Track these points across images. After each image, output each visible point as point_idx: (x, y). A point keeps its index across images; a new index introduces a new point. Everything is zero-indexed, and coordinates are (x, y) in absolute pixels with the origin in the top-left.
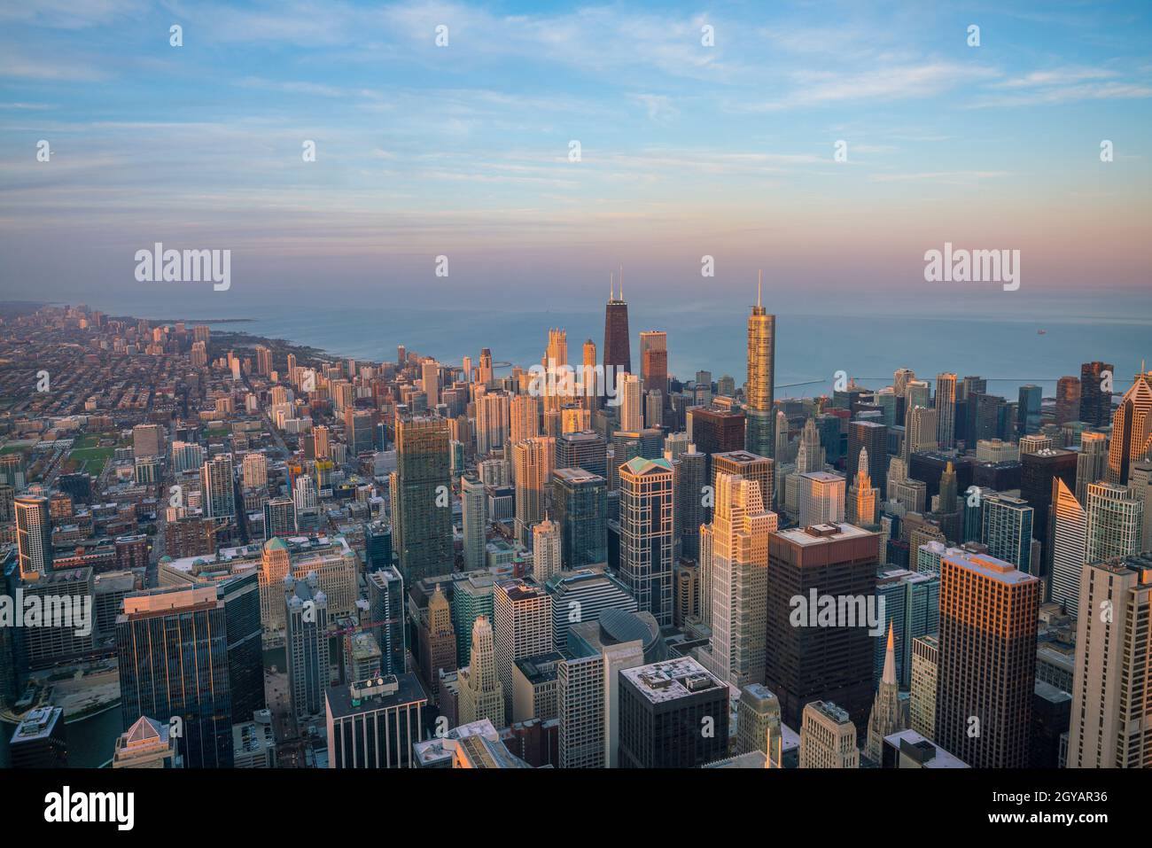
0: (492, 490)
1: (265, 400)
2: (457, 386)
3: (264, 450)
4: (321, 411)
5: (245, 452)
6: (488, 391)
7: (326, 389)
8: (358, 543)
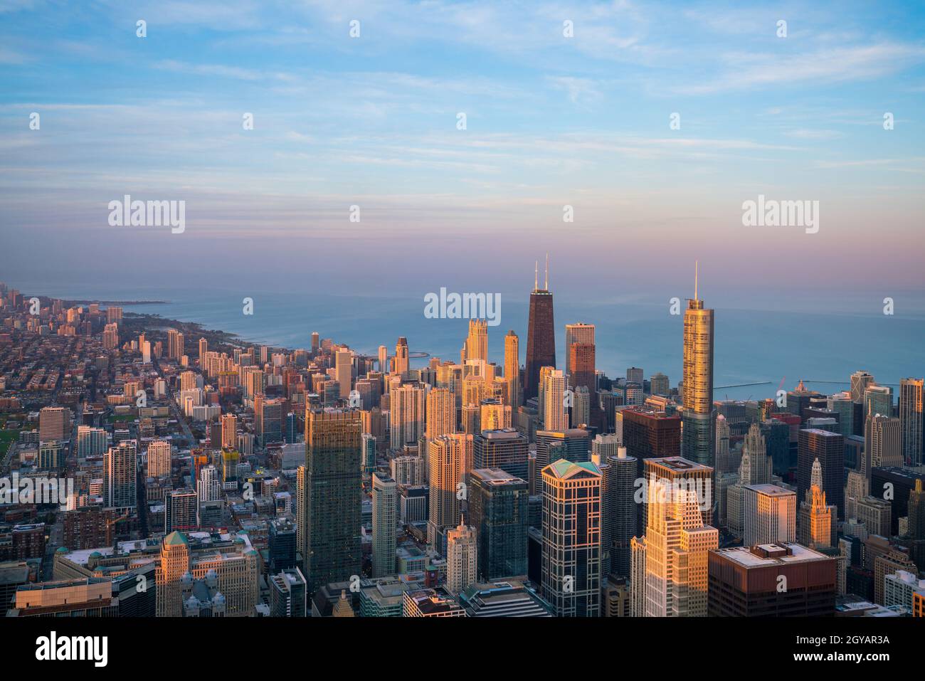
0: (405, 489)
1: (174, 385)
2: (372, 376)
3: (170, 438)
4: (231, 399)
5: (150, 439)
6: (403, 382)
7: (236, 376)
8: (262, 541)
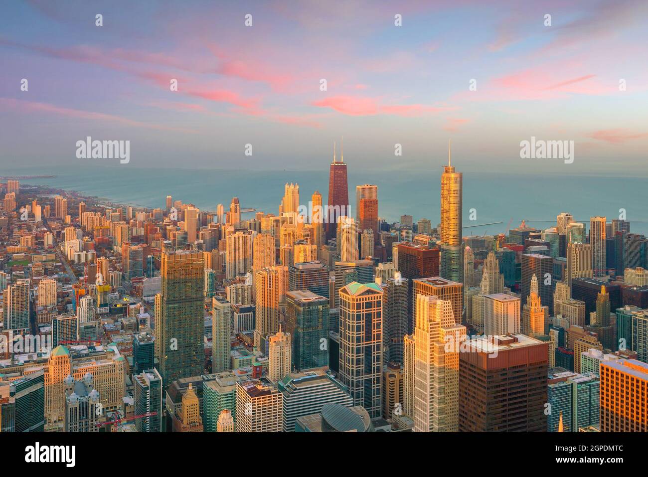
0: (237, 308)
1: (59, 237)
2: (212, 227)
3: (56, 276)
4: (104, 246)
5: (40, 278)
6: (236, 230)
7: (108, 229)
8: (128, 350)
